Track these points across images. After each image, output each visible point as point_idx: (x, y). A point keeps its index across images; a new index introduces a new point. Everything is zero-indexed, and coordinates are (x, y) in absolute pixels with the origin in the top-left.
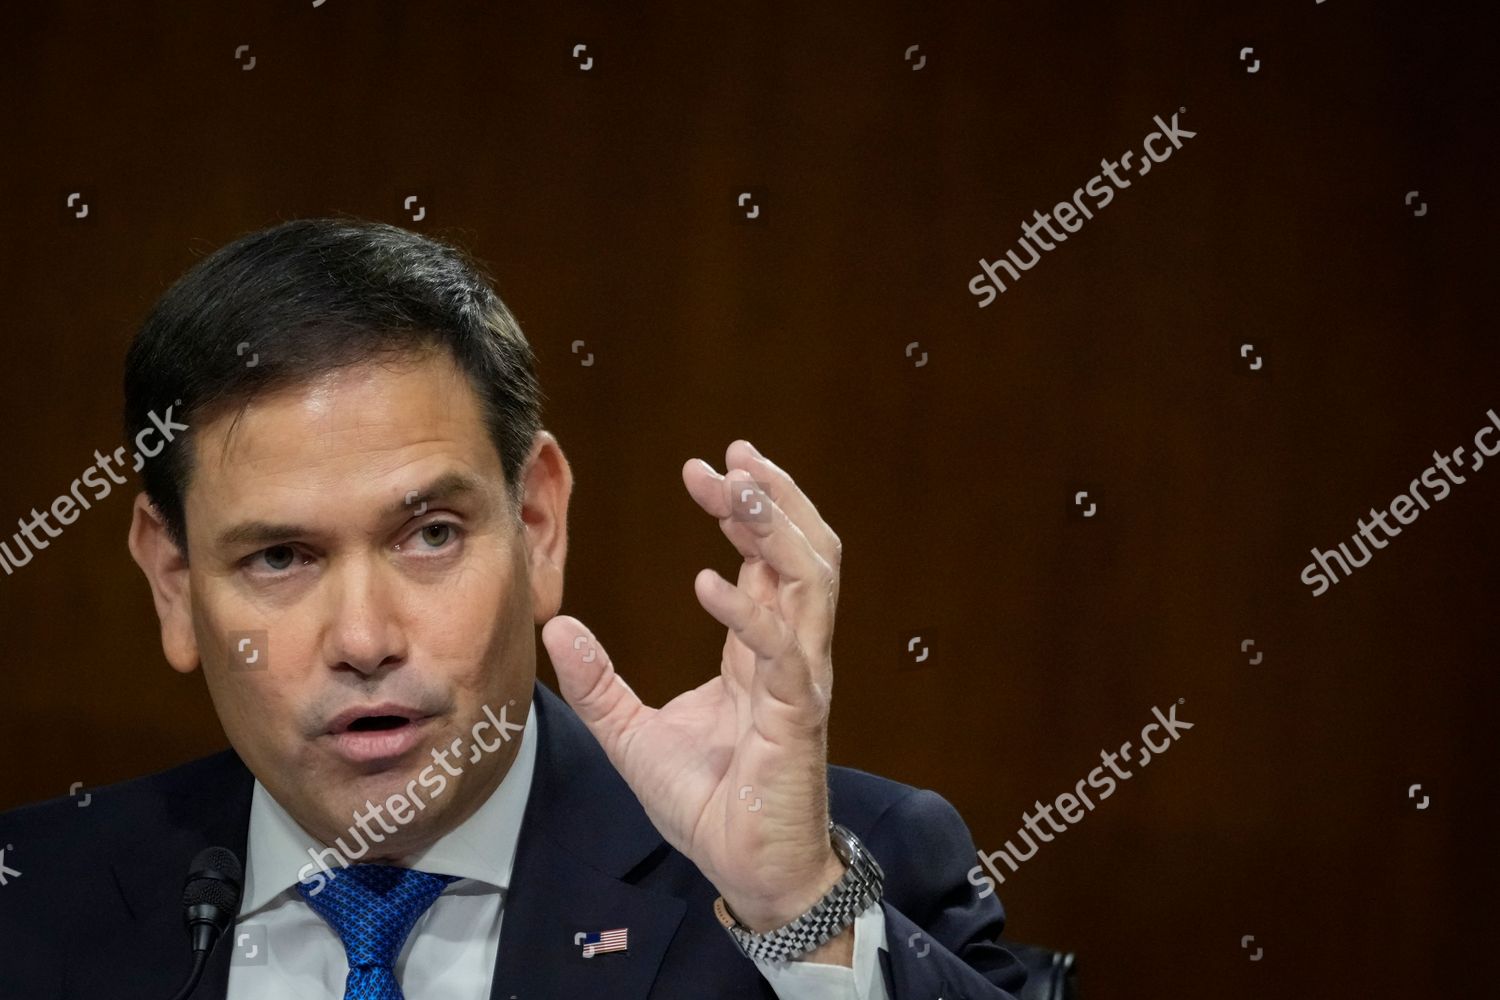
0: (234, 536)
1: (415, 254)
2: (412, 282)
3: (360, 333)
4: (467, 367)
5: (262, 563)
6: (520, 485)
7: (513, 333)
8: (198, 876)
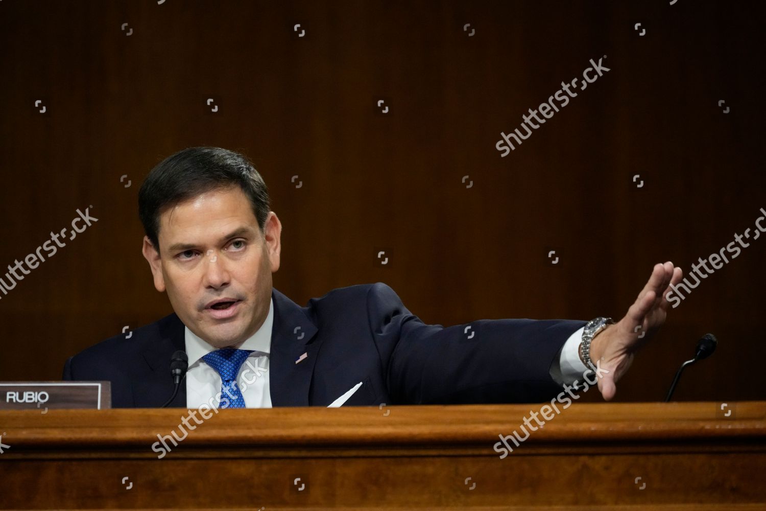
0: (173, 248)
1: (227, 156)
2: (227, 165)
3: (211, 181)
4: (245, 191)
5: (183, 256)
6: (264, 229)
7: (260, 180)
8: (174, 360)
